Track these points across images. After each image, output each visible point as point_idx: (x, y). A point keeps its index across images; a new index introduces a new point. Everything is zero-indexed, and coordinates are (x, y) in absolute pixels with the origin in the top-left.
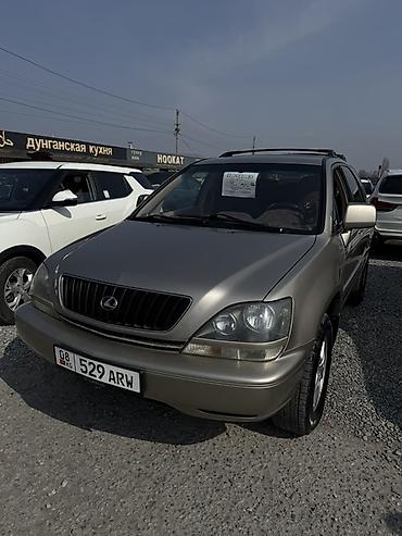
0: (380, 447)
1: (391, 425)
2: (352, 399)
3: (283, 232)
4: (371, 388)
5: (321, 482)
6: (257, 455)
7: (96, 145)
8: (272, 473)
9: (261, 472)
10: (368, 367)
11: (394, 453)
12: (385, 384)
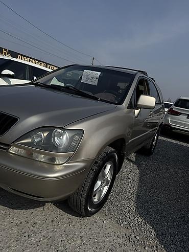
0: (129, 232)
1: (140, 220)
2: (125, 202)
3: (99, 101)
4: (138, 198)
5: (84, 246)
6: (54, 223)
7: (51, 65)
8: (57, 236)
9: (51, 234)
10: (141, 187)
11: (135, 237)
12: (146, 197)
